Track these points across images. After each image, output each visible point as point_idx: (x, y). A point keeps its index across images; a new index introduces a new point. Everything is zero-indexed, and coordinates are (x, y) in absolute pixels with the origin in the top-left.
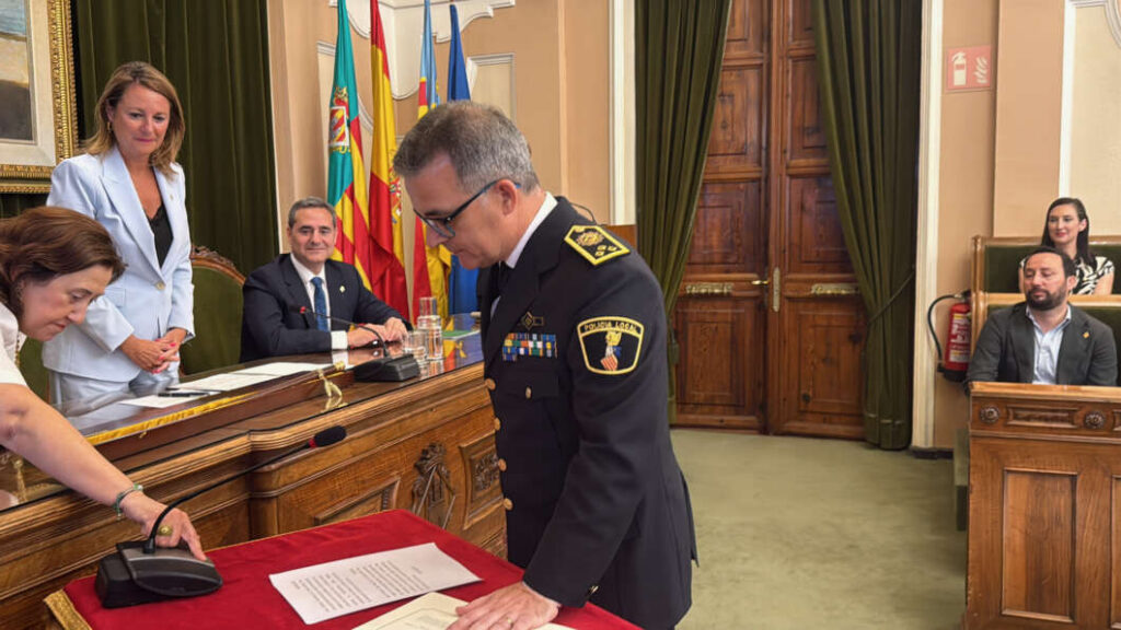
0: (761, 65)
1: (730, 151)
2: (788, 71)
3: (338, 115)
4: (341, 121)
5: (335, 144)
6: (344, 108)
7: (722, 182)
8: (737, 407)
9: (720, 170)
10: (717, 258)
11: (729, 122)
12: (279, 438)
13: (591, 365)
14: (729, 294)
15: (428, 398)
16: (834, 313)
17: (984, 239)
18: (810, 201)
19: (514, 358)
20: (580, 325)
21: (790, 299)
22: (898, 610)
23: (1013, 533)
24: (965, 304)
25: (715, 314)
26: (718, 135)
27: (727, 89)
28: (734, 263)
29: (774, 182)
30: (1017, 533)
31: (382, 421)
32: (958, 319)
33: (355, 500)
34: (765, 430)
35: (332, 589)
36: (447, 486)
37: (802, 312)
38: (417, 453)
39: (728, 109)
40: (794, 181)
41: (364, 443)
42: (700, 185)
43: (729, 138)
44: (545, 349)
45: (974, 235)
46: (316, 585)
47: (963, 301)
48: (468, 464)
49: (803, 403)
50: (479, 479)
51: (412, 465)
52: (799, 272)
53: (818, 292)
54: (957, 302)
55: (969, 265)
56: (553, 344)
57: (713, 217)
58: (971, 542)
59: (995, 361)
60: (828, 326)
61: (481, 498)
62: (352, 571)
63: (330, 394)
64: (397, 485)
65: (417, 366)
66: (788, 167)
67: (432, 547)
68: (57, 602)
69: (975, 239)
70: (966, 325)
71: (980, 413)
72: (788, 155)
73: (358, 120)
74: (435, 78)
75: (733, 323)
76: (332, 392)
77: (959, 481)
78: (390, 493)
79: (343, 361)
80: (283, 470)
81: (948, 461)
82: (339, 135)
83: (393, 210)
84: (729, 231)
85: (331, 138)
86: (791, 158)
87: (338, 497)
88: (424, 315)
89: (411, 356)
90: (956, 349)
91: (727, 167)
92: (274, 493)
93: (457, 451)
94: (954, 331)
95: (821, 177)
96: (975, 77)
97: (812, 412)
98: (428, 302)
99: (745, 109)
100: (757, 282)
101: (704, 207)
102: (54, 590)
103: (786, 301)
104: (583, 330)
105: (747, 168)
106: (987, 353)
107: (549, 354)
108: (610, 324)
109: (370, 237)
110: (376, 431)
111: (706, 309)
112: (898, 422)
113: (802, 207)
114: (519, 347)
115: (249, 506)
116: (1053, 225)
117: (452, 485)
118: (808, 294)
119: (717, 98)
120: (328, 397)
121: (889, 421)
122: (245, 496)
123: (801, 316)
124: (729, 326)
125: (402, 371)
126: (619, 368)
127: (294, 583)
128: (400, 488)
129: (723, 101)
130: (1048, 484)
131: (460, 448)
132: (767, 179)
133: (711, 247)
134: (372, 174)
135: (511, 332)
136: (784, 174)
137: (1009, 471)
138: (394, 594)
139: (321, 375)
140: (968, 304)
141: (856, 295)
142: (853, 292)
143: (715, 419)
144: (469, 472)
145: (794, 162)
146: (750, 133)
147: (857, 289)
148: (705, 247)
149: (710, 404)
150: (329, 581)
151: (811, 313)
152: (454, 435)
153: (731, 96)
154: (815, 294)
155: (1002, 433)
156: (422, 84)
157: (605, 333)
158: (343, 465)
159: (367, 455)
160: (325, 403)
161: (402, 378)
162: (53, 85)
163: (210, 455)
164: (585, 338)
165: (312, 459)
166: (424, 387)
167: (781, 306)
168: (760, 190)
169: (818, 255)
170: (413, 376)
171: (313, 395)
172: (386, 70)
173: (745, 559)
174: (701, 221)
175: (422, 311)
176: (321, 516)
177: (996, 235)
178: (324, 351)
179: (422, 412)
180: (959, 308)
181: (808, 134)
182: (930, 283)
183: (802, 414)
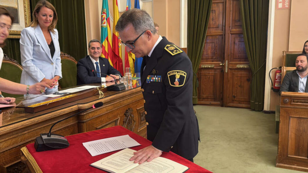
0: (223, 2)
1: (214, 27)
2: (231, 4)
3: (104, 17)
4: (104, 18)
5: (103, 25)
6: (105, 15)
7: (212, 36)
8: (215, 100)
9: (212, 32)
10: (210, 58)
11: (214, 18)
12: (86, 106)
13: (171, 84)
14: (213, 67)
15: (128, 95)
16: (243, 73)
17: (286, 52)
18: (237, 41)
19: (150, 82)
20: (168, 73)
21: (230, 69)
22: (258, 155)
23: (292, 134)
24: (280, 70)
25: (209, 73)
26: (211, 22)
27: (214, 9)
28: (215, 59)
29: (227, 35)
30: (293, 134)
31: (115, 102)
32: (278, 74)
33: (107, 123)
34: (222, 106)
35: (100, 147)
36: (133, 120)
37: (234, 73)
38: (125, 111)
39: (214, 15)
40: (232, 35)
41: (110, 108)
42: (206, 37)
43: (214, 23)
44: (158, 80)
45: (283, 51)
46: (95, 146)
47: (279, 69)
48: (139, 114)
49: (233, 98)
50: (142, 118)
51: (123, 114)
52: (234, 61)
53: (238, 67)
54: (278, 70)
55: (281, 59)
56: (160, 78)
57: (209, 46)
58: (279, 136)
59: (288, 86)
60: (241, 77)
61: (143, 123)
62: (105, 142)
63: (100, 94)
64: (119, 120)
65: (125, 87)
66: (230, 32)
67: (128, 136)
68: (24, 150)
69: (283, 52)
70: (280, 76)
71: (283, 100)
72: (231, 28)
73: (109, 18)
74: (131, 6)
75: (214, 76)
76: (101, 93)
77: (277, 120)
78: (117, 122)
79: (104, 85)
80: (87, 114)
81: (274, 114)
82: (104, 22)
83: (119, 44)
84: (213, 50)
85: (102, 23)
86: (232, 29)
87: (103, 122)
88: (127, 72)
89: (123, 84)
90: (277, 83)
91: (213, 31)
92: (85, 121)
93: (136, 110)
94: (276, 78)
95: (240, 34)
96: (285, 5)
97: (236, 101)
98: (128, 69)
99: (219, 15)
100: (221, 64)
101: (207, 43)
102: (24, 146)
103: (229, 70)
104: (169, 74)
105: (219, 32)
106: (286, 84)
107: (159, 81)
108: (177, 72)
109: (113, 51)
110: (113, 104)
111: (206, 72)
112: (260, 103)
113: (234, 43)
114: (151, 79)
115: (78, 124)
116: (306, 48)
117: (134, 120)
118: (236, 67)
119: (211, 12)
120: (100, 95)
121: (257, 103)
122: (77, 122)
123: (233, 74)
124: (213, 76)
125: (121, 88)
126: (179, 85)
127: (89, 145)
128: (120, 121)
129: (212, 12)
130: (302, 120)
131: (137, 109)
132: (225, 35)
133: (208, 54)
134: (113, 34)
135: (149, 75)
136: (229, 33)
137: (291, 117)
138: (117, 148)
139: (98, 89)
140: (281, 70)
141: (249, 68)
142: (248, 67)
143: (208, 102)
144: (139, 116)
145: (232, 30)
146: (220, 22)
147: (249, 66)
148: (207, 54)
149: (207, 98)
150: (99, 145)
151: (236, 73)
152: (135, 106)
153: (215, 11)
154: (237, 68)
155: (289, 106)
156: (127, 8)
157: (175, 75)
158: (104, 113)
159: (111, 111)
160: (99, 96)
161: (120, 90)
162: (24, 8)
163: (67, 110)
164: (169, 76)
165: (95, 112)
166: (127, 92)
167: (228, 71)
168: (222, 38)
169: (238, 57)
170: (124, 89)
171: (95, 94)
172: (117, 4)
173: (216, 141)
174: (206, 47)
175: (126, 72)
176: (98, 127)
177: (289, 50)
178: (99, 83)
179: (127, 99)
180: (278, 71)
181: (237, 22)
182: (270, 64)
183: (233, 101)
